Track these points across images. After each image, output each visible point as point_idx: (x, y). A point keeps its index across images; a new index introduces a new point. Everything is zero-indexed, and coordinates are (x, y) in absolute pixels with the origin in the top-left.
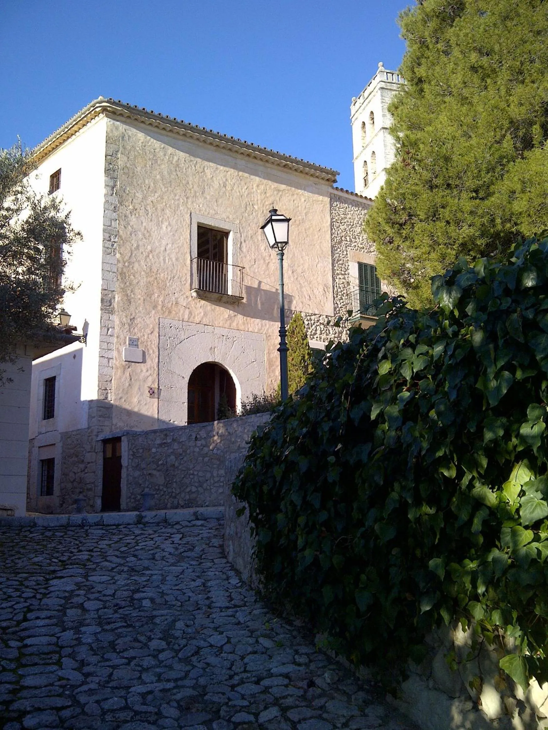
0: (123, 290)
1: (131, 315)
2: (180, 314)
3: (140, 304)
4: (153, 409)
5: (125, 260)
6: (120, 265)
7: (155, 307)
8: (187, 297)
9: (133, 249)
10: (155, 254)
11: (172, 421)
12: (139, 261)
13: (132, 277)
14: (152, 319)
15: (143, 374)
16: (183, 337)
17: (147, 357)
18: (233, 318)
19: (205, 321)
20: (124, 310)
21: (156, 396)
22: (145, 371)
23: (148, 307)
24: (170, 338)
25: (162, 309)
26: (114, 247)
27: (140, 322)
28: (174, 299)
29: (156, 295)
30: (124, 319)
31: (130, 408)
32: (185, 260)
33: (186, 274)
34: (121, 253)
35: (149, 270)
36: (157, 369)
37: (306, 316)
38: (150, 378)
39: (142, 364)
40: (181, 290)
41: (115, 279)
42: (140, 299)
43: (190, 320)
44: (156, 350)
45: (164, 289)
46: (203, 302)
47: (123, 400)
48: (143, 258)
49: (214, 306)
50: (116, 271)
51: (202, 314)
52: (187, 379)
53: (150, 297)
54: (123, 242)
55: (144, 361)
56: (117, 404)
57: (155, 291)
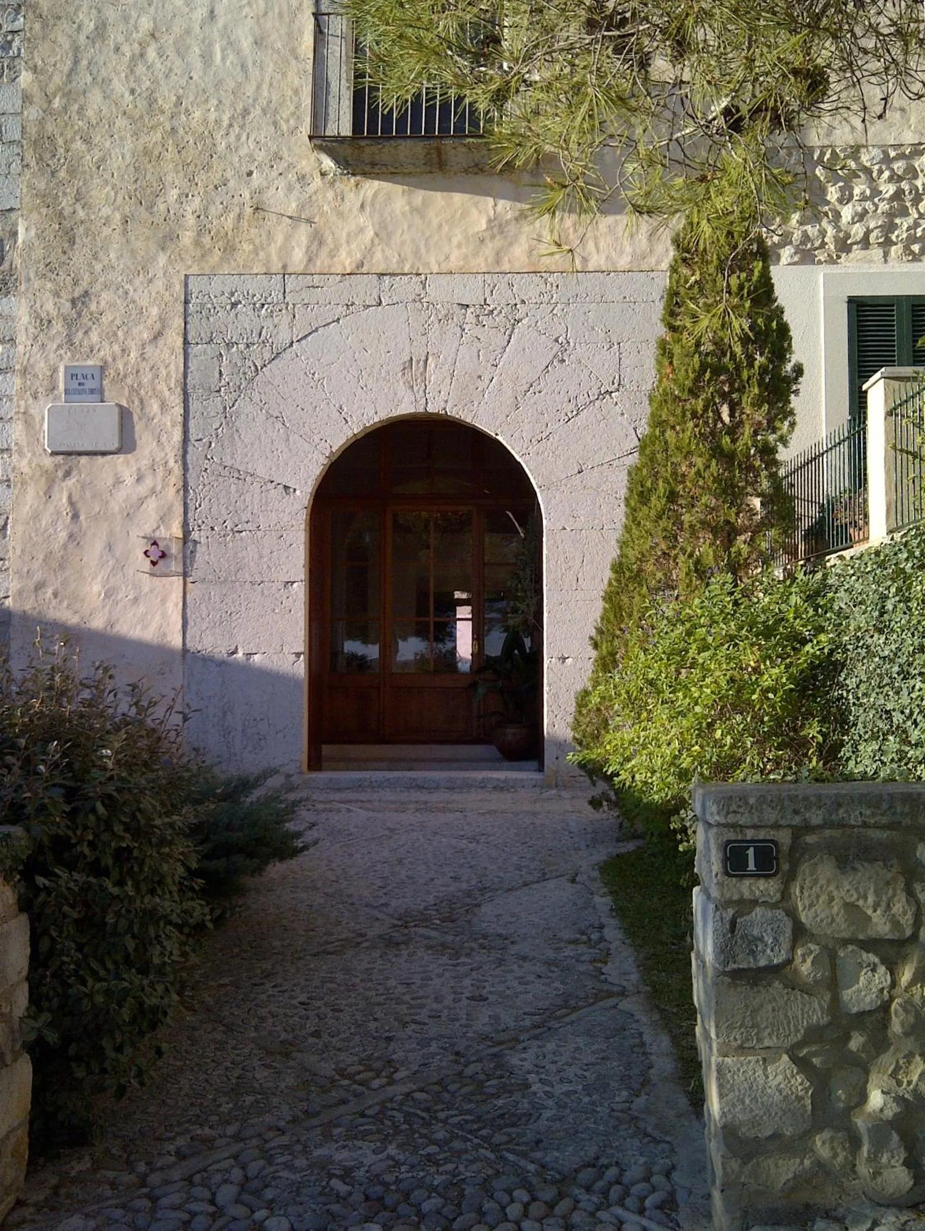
0: (48, 199)
1: (76, 283)
2: (273, 250)
3: (108, 238)
4: (164, 615)
5: (51, 88)
6: (33, 113)
7: (168, 240)
8: (302, 178)
9: (82, 38)
10: (168, 40)
11: (240, 655)
12: (106, 82)
13: (78, 145)
14: (159, 284)
15: (121, 495)
16: (284, 336)
17: (139, 427)
18: (512, 229)
19: (378, 262)
20: (50, 269)
21: (175, 566)
22: (129, 480)
23: (139, 245)
24: (230, 345)
25: (197, 243)
26: (13, 51)
27: (112, 305)
28: (247, 195)
29: (174, 193)
30: (49, 306)
31: (73, 620)
32: (292, 37)
33: (296, 92)
34: (35, 70)
35: (142, 104)
36: (177, 470)
37: (887, 160)
38: (151, 505)
39: (121, 458)
40: (277, 157)
41: (16, 167)
42: (107, 222)
43: (318, 265)
44: (176, 400)
45: (207, 167)
46: (372, 187)
47: (50, 592)
48: (123, 68)
49: (420, 196)
50: (17, 136)
51: (370, 233)
52: (304, 493)
53: (150, 208)
54: (45, 25)
55: (126, 445)
56: (28, 606)
57: (169, 179)
